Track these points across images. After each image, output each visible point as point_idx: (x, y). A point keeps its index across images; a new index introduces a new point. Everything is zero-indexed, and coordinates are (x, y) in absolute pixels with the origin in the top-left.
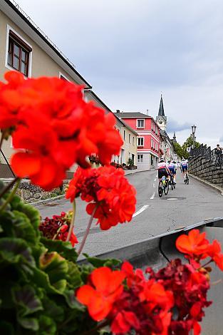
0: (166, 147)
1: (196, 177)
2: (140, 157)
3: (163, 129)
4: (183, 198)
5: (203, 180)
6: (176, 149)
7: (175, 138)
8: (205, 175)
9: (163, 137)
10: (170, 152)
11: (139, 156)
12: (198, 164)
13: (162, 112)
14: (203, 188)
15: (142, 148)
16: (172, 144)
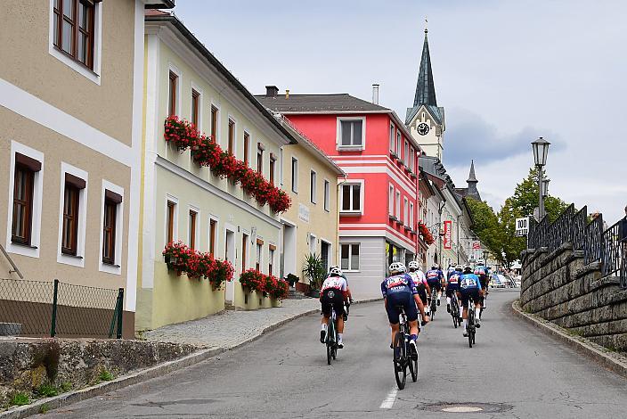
0: (441, 216)
1: (550, 326)
2: (350, 250)
3: (431, 152)
4: (502, 408)
5: (576, 339)
6: (478, 221)
7: (473, 183)
8: (584, 317)
9: (431, 182)
10: (457, 234)
11: (345, 248)
12: (557, 277)
13: (426, 92)
14: (578, 369)
15: (357, 219)
16: (463, 204)
